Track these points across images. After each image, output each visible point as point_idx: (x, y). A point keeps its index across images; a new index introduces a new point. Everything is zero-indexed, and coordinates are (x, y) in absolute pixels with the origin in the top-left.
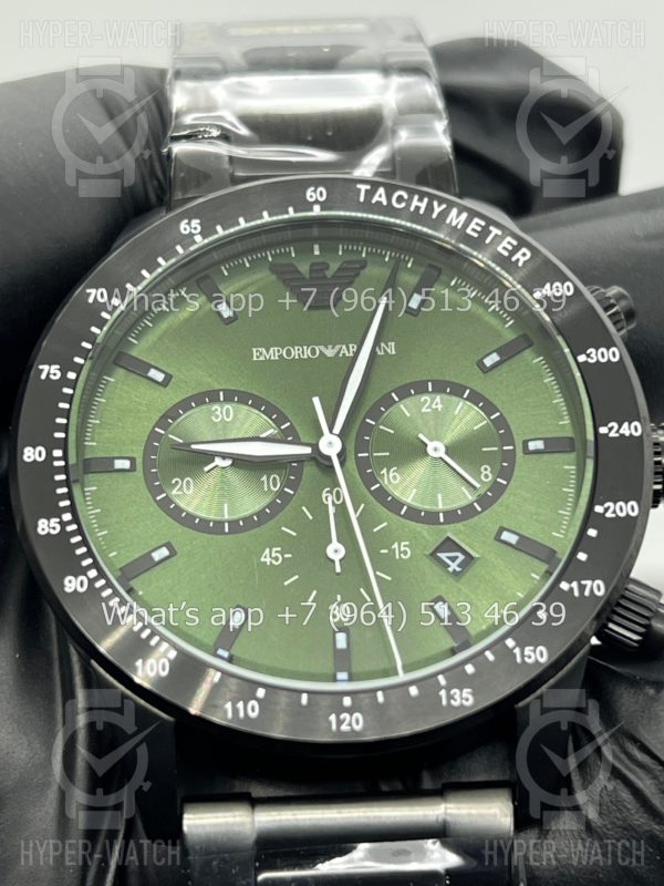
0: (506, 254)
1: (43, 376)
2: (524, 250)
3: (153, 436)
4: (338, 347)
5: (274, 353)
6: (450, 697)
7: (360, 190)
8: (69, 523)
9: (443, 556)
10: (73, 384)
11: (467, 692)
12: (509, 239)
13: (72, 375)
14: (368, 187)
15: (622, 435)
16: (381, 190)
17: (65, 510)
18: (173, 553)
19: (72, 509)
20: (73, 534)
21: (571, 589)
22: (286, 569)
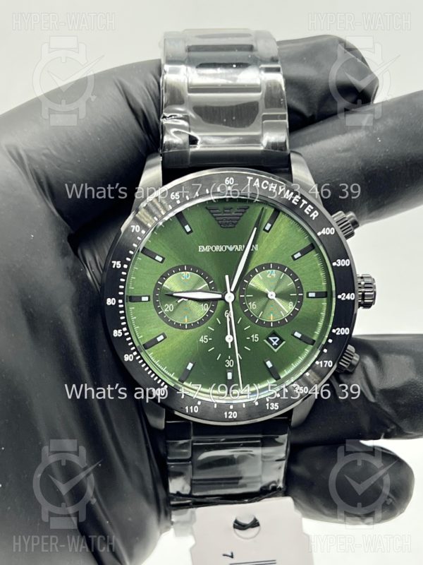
0: (308, 213)
1: (114, 267)
2: (316, 212)
3: (157, 285)
4: (234, 246)
5: (207, 249)
6: (270, 406)
7: (248, 180)
8: (126, 332)
9: (271, 339)
10: (126, 270)
11: (276, 404)
12: (310, 206)
13: (125, 266)
14: (252, 178)
15: (346, 300)
16: (257, 180)
17: (124, 326)
18: (165, 337)
19: (126, 326)
20: (128, 336)
21: (320, 364)
22: (209, 344)
